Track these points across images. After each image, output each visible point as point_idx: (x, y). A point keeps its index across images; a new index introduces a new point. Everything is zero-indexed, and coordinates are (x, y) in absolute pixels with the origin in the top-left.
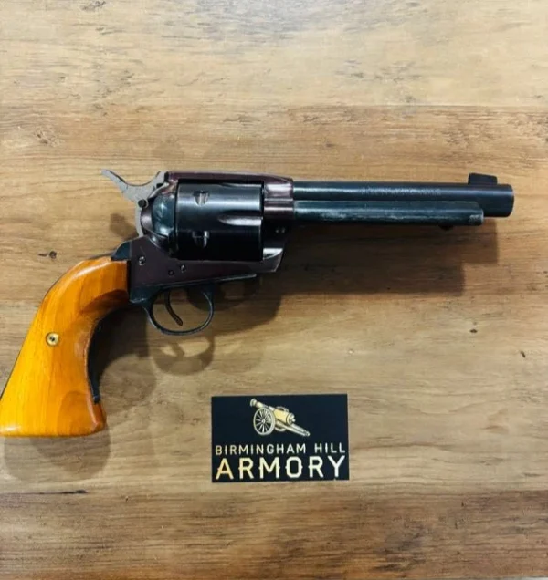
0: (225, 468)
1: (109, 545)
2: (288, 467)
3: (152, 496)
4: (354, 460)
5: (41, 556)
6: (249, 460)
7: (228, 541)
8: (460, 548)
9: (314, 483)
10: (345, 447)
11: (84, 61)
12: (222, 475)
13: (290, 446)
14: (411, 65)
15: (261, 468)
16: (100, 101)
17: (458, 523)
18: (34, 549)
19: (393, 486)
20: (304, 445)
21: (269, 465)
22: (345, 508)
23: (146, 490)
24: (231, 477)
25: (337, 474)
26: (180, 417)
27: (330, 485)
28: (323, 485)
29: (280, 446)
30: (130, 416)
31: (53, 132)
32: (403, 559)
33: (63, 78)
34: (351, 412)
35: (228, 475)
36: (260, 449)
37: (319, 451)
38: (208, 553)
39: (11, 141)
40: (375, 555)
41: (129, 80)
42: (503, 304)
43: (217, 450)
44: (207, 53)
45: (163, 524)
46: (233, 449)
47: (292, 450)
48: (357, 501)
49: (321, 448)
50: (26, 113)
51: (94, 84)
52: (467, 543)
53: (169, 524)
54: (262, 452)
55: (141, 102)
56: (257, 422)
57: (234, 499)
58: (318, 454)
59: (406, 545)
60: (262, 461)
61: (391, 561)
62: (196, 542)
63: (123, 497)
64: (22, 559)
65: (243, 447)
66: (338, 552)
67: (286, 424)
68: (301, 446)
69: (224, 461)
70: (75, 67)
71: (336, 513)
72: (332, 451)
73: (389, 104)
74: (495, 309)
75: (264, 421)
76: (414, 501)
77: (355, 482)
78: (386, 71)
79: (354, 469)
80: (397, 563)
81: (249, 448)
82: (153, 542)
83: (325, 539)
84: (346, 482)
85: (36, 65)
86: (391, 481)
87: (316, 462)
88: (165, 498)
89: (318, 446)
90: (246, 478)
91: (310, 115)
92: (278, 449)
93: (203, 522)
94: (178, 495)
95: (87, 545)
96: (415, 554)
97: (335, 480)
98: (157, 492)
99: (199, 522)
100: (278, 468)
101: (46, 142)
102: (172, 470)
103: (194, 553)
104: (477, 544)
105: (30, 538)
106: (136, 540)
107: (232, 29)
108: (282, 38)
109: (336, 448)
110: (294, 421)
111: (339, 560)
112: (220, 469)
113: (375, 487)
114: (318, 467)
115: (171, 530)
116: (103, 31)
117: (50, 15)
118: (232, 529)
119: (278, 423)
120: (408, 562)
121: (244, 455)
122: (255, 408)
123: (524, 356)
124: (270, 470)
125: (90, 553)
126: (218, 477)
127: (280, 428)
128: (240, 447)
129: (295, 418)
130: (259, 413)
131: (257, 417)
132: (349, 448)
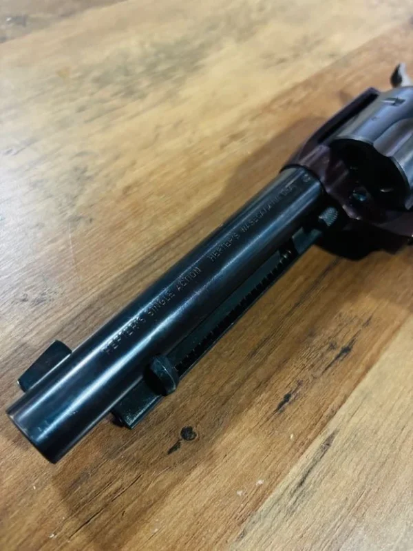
11: (13, 189)
31: (40, 282)
51: (49, 201)
101: (40, 301)
116: (14, 152)
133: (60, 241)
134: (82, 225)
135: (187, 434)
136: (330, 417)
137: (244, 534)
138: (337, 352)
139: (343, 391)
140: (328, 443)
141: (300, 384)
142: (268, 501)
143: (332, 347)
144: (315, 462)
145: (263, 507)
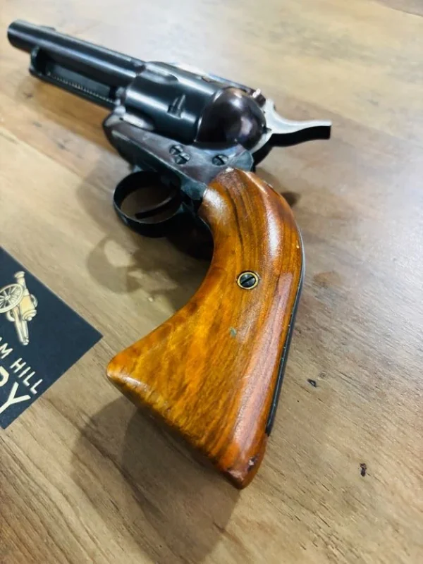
10: (41, 389)
20: (11, 350)
25: (2, 409)
34: (87, 358)
37: (15, 368)
49: (20, 367)
58: (11, 371)
67: (20, 317)
68: (7, 348)
72: (25, 381)
75: (7, 298)
77: (6, 439)
79: (22, 422)
86: (41, 479)
89: (20, 363)
109: (32, 381)
110: (30, 319)
113: (17, 468)
119: (16, 312)
123: (363, 474)
129: (33, 318)
130: (12, 288)
131: (7, 290)
132: (43, 395)
136: (25, 141)
138: (62, 144)
143: (65, 141)
144: (5, 136)
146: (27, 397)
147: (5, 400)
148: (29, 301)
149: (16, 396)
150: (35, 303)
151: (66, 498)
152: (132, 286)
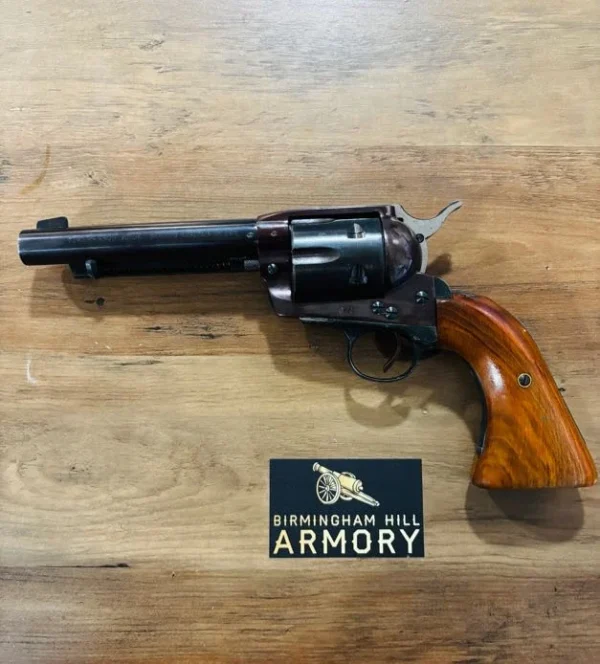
0: (284, 542)
1: (153, 628)
2: (355, 542)
3: (202, 572)
4: (431, 535)
5: (75, 640)
6: (311, 532)
7: (287, 627)
8: (553, 640)
9: (384, 560)
10: (420, 519)
11: (140, 100)
12: (280, 550)
13: (358, 517)
14: (486, 104)
15: (325, 542)
16: (155, 140)
17: (551, 611)
18: (68, 632)
19: (475, 566)
20: (373, 517)
21: (334, 540)
22: (420, 591)
23: (195, 565)
24: (291, 552)
25: (410, 551)
26: (235, 482)
27: (402, 562)
28: (395, 563)
29: (346, 518)
30: (179, 480)
31: (105, 172)
32: (488, 653)
33: (117, 117)
34: (426, 479)
35: (287, 549)
36: (323, 520)
37: (389, 523)
38: (264, 640)
39: (61, 182)
40: (455, 648)
41: (186, 120)
42: (593, 359)
43: (275, 520)
44: (268, 92)
45: (213, 604)
46: (293, 520)
47: (360, 522)
48: (433, 582)
49: (392, 520)
50: (77, 153)
51: (151, 123)
52: (562, 634)
53: (219, 605)
54: (326, 523)
55: (199, 142)
56: (320, 490)
57: (294, 578)
58: (389, 527)
59: (490, 637)
60: (326, 534)
61: (473, 653)
62: (250, 627)
63: (169, 573)
64: (54, 643)
65: (305, 518)
66: (413, 643)
68: (370, 517)
69: (284, 533)
70: (131, 106)
71: (410, 596)
72: (405, 524)
73: (463, 143)
74: (584, 365)
75: (328, 488)
76: (500, 584)
77: (432, 560)
78: (459, 110)
79: (430, 545)
80: (481, 657)
81: (312, 519)
82: (202, 626)
83: (399, 627)
84: (422, 560)
85: (90, 103)
86: (474, 559)
87: (386, 536)
88: (215, 574)
89: (389, 517)
90: (308, 554)
91: (379, 155)
92: (344, 520)
93: (259, 603)
94: (232, 571)
95: (129, 628)
96: (502, 646)
97: (408, 557)
98: (207, 568)
99: (254, 603)
100: (344, 542)
101: (97, 183)
102: (224, 542)
103: (249, 640)
104: (573, 636)
105: (64, 618)
106: (182, 622)
107: (295, 67)
108: (348, 75)
109: (409, 520)
110: (362, 488)
111: (413, 652)
112: (278, 542)
113: (454, 567)
114: (389, 542)
115: (222, 612)
116: (161, 70)
117: (107, 54)
118: (291, 613)
119: (344, 491)
120: (494, 656)
121: (305, 527)
122: (318, 474)
124: (334, 544)
125: (130, 637)
126: (276, 551)
127: (346, 496)
128: (302, 517)
129: (363, 486)
130: (322, 479)
131: (320, 484)
132: (424, 520)
133: (133, 155)
134: (152, 154)
135: (100, 301)
136: (166, 355)
137: (82, 357)
138: (206, 333)
139: (187, 350)
140: (152, 363)
141: (170, 328)
142: (104, 357)
143: (206, 329)
144: (138, 363)
145: (99, 357)
146: (417, 532)
147: (406, 543)
148: (346, 478)
149: (410, 535)
150: (352, 475)
151: (495, 555)
152: (404, 413)
